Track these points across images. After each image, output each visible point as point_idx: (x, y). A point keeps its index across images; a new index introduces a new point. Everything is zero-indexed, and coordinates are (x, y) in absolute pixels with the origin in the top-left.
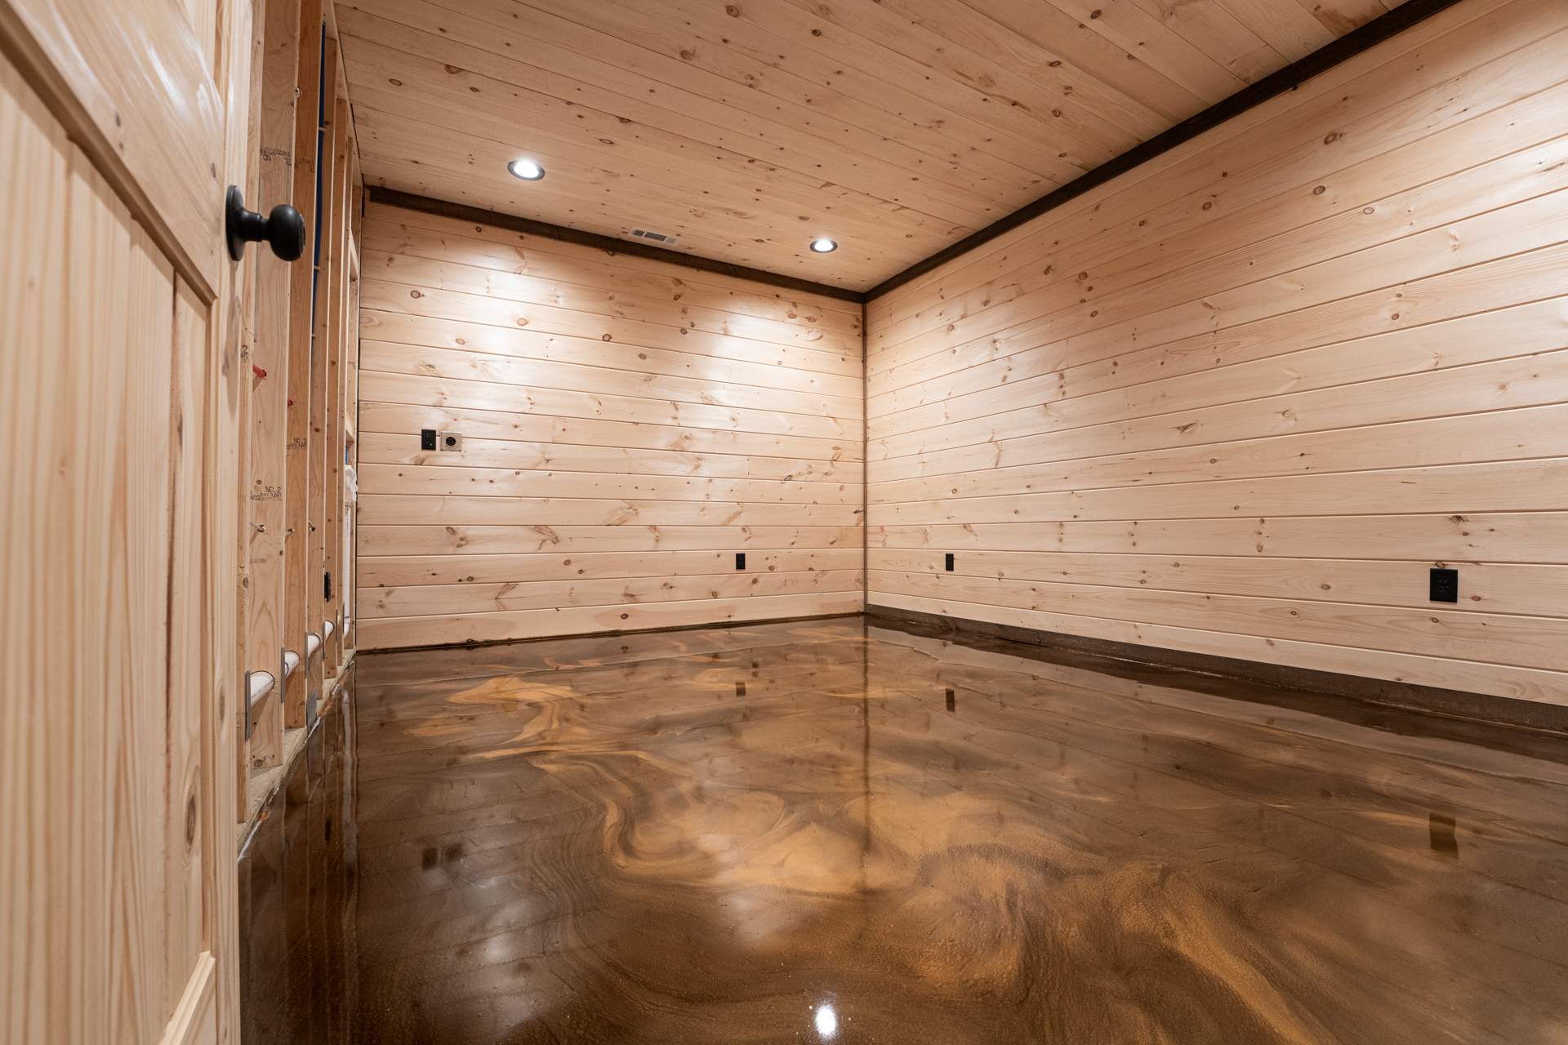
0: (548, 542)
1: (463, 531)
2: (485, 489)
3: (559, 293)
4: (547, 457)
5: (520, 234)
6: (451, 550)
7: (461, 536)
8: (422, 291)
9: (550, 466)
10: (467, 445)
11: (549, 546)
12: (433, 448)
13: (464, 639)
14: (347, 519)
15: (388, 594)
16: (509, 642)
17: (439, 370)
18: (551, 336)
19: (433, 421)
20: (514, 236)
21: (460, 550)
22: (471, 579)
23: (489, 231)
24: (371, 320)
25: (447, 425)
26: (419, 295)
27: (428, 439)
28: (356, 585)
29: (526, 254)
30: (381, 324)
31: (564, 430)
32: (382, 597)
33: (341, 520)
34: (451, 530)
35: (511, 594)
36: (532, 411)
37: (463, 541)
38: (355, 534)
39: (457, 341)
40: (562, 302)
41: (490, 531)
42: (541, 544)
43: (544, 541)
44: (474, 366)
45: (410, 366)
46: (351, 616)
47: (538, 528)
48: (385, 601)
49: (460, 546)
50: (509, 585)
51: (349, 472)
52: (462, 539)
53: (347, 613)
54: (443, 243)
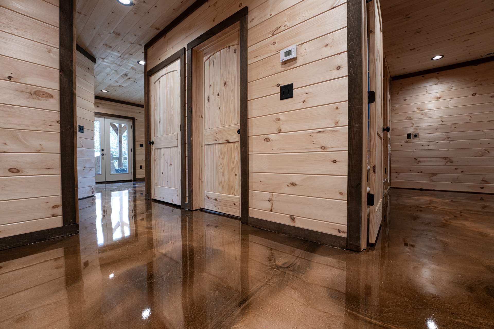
0: (448, 162)
1: (419, 159)
2: (426, 148)
3: (452, 86)
4: (448, 137)
5: (437, 73)
6: (416, 164)
7: (419, 160)
8: (407, 98)
9: (449, 140)
10: (421, 136)
11: (450, 164)
12: (411, 138)
13: (419, 188)
14: (389, 156)
15: (398, 174)
16: (434, 190)
17: (412, 117)
18: (449, 100)
19: (411, 131)
20: (435, 74)
21: (418, 164)
22: (422, 172)
23: (426, 76)
24: (393, 109)
25: (414, 132)
26: (406, 100)
27: (409, 136)
28: (390, 172)
29: (439, 78)
30: (396, 110)
31: (455, 128)
34: (416, 159)
35: (434, 177)
36: (443, 124)
37: (419, 162)
38: (390, 160)
39: (417, 109)
40: (454, 88)
41: (429, 159)
42: (446, 163)
43: (447, 162)
44: (423, 114)
45: (404, 118)
46: (389, 179)
47: (445, 158)
48: (398, 176)
49: (418, 163)
50: (434, 175)
51: (389, 146)
52: (419, 161)
53: (389, 178)
54: (412, 84)
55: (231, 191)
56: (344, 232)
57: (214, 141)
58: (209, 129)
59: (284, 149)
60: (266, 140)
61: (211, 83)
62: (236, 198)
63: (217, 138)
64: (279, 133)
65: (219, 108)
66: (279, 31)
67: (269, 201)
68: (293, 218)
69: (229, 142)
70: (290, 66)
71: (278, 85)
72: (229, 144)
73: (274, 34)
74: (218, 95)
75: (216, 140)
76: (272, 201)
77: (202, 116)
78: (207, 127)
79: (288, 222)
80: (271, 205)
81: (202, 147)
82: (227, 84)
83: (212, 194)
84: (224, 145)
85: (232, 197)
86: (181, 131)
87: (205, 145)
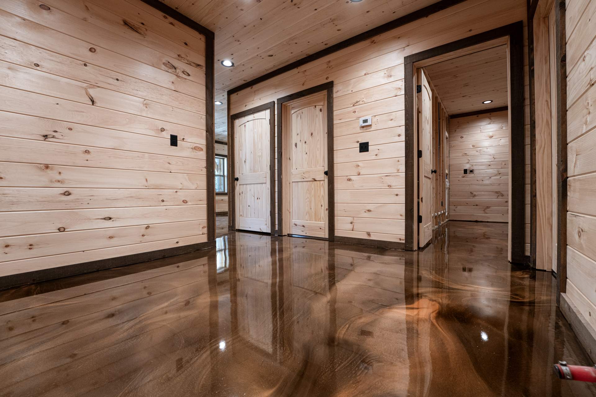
0: (500, 196)
1: (475, 193)
2: (481, 182)
3: (503, 126)
4: (500, 172)
5: (490, 113)
6: (471, 198)
7: (474, 194)
8: (463, 136)
9: (500, 175)
10: (475, 172)
11: (500, 197)
12: (467, 173)
13: (475, 220)
14: (447, 191)
15: (456, 208)
16: (488, 222)
17: (468, 154)
18: (500, 139)
19: (467, 167)
20: (488, 114)
21: (474, 198)
22: (477, 205)
23: (480, 116)
24: (451, 146)
25: (470, 167)
26: (463, 137)
27: (465, 171)
28: (449, 205)
29: (492, 118)
30: (454, 146)
31: (505, 164)
32: (455, 208)
33: (445, 191)
34: (472, 193)
35: (488, 209)
36: (495, 160)
37: (475, 196)
38: (449, 194)
39: (472, 146)
40: (504, 128)
41: (483, 193)
42: (498, 197)
43: (499, 196)
44: (477, 151)
45: (461, 155)
46: (448, 212)
47: (497, 192)
48: (456, 209)
49: (474, 197)
50: (488, 207)
51: (447, 181)
52: (474, 195)
53: (447, 211)
54: (468, 123)
55: (317, 218)
56: (403, 240)
57: (301, 179)
58: (297, 169)
59: (362, 187)
60: (348, 180)
61: (299, 132)
62: (322, 224)
63: (305, 177)
64: (359, 175)
65: (306, 153)
66: (358, 104)
67: (351, 223)
68: (369, 234)
69: (316, 181)
70: (367, 129)
71: (358, 142)
72: (315, 182)
73: (355, 105)
74: (305, 142)
75: (303, 179)
76: (353, 223)
77: (289, 158)
78: (294, 167)
79: (366, 237)
80: (352, 227)
81: (290, 183)
82: (313, 134)
83: (299, 222)
84: (311, 182)
85: (319, 223)
86: (270, 170)
87: (292, 182)
